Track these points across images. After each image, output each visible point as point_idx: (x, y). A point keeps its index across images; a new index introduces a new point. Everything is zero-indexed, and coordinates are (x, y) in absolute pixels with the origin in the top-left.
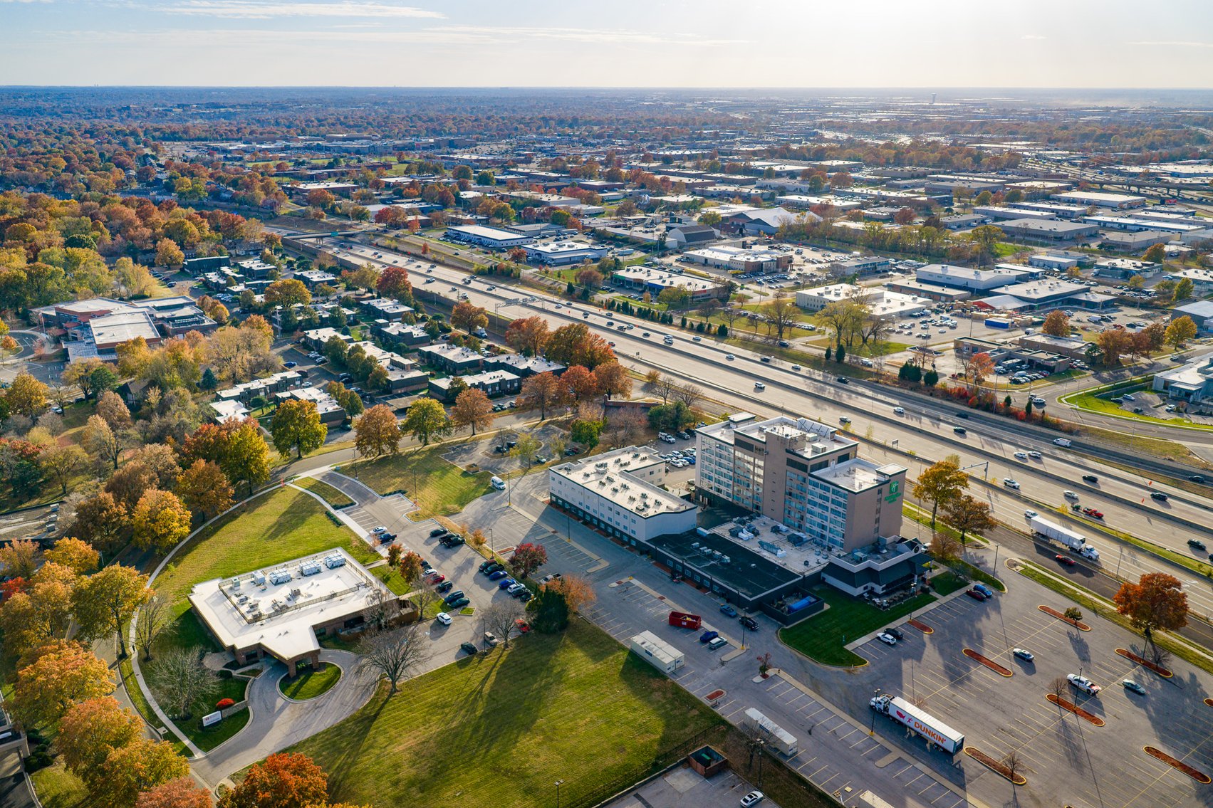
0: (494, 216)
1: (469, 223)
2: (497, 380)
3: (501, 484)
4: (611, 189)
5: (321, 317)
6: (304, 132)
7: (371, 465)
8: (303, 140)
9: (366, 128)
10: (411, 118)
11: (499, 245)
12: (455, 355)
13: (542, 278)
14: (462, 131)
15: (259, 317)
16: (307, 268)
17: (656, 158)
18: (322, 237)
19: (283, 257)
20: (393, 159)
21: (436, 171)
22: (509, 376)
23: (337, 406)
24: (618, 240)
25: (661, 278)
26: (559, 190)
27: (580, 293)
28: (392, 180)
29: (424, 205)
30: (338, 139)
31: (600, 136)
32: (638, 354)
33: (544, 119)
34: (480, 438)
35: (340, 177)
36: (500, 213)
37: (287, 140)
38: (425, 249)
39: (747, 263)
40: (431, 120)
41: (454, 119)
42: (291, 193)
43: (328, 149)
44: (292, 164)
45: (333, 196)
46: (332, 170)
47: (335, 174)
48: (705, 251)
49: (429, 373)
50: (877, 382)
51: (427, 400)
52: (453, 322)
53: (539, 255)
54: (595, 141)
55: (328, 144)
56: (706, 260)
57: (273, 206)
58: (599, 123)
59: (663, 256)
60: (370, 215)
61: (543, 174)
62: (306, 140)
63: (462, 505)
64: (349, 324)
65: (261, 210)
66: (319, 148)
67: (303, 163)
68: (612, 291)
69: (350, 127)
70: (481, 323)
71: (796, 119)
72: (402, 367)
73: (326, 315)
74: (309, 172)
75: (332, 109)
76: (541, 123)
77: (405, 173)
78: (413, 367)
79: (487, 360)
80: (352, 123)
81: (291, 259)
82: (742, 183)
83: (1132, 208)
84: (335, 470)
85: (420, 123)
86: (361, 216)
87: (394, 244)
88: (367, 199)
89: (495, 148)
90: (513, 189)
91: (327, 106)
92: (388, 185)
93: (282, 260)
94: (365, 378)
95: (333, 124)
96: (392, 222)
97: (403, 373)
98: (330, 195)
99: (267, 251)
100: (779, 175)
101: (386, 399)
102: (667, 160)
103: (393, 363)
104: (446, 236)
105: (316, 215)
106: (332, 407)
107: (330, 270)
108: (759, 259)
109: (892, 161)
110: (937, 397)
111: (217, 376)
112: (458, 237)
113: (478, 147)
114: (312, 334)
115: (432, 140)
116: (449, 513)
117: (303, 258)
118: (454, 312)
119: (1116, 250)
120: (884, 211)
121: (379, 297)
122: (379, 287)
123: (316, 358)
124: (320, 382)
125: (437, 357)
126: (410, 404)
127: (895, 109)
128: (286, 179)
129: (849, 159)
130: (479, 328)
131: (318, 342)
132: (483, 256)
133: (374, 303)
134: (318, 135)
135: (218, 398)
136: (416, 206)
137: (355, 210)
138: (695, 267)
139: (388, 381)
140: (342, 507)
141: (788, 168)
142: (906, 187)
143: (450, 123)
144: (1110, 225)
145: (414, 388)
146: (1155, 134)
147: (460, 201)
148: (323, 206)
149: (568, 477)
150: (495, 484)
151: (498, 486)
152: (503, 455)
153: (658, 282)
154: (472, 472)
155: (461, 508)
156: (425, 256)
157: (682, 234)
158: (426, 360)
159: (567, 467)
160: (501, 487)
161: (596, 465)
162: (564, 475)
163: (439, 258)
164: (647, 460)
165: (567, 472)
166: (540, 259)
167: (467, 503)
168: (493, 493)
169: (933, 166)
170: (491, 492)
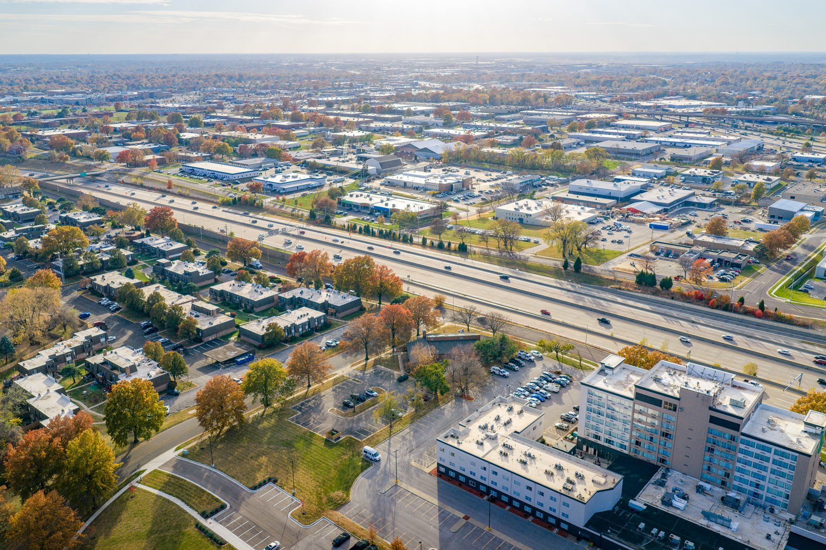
0: (215, 153)
1: (197, 159)
2: (305, 319)
3: (376, 455)
4: (297, 127)
5: (101, 260)
6: (26, 89)
7: (222, 441)
8: (27, 95)
9: (76, 85)
10: (112, 77)
11: (231, 177)
12: (248, 292)
13: (282, 206)
14: (156, 86)
15: (46, 271)
16: (70, 209)
17: (320, 103)
18: (72, 178)
19: (43, 199)
20: (112, 108)
21: (152, 117)
22: (314, 313)
23: (158, 369)
24: (327, 169)
25: (382, 201)
26: (259, 129)
27: (323, 219)
28: (118, 126)
29: (153, 146)
30: (58, 94)
31: (265, 88)
32: (409, 276)
33: (217, 75)
34: (319, 390)
35: (72, 124)
36: (220, 150)
37: (13, 95)
38: (170, 184)
39: (441, 185)
40: (128, 78)
41: (147, 77)
42: (33, 139)
43: (51, 102)
44: (25, 114)
45: (72, 141)
46: (62, 118)
47: (66, 122)
48: (401, 175)
50: (620, 289)
52: (229, 256)
53: (271, 185)
54: (264, 91)
55: (50, 98)
56: (405, 183)
57: (18, 151)
58: (259, 78)
59: (369, 181)
60: (110, 156)
61: (239, 117)
62: (30, 95)
63: (347, 489)
64: (131, 266)
65: (8, 155)
66: (43, 101)
67: (35, 113)
68: (345, 215)
69: (64, 84)
70: (255, 255)
71: (395, 74)
72: (207, 313)
73: (106, 258)
74: (43, 121)
75: (43, 71)
76: (215, 79)
77: (126, 119)
78: (216, 312)
79: (282, 295)
80: (64, 81)
81: (50, 200)
82: (393, 120)
83: (666, 131)
84: (183, 455)
85: (120, 81)
86: (103, 157)
87: (139, 181)
88: (101, 142)
89: (187, 98)
90: (220, 130)
91: (39, 68)
92: (115, 130)
93: (43, 202)
94: (173, 328)
95: (48, 82)
96: (131, 161)
97: (209, 319)
98: (70, 141)
99: (26, 193)
100: (415, 113)
101: (199, 348)
102: (329, 104)
103: (195, 308)
104: (182, 171)
105: (61, 158)
106: (155, 372)
107: (95, 211)
108: (448, 182)
109: (488, 102)
110: (678, 300)
111: (11, 340)
112: (192, 172)
113: (173, 98)
114: (98, 279)
115: (136, 93)
116: (338, 505)
117: (64, 200)
118: (228, 246)
119: (684, 162)
120: (509, 139)
121: (148, 234)
122: (147, 226)
123: (109, 305)
124: (124, 334)
125: (232, 296)
127: (457, 66)
128: (23, 128)
129: (458, 101)
130: (254, 259)
131: (107, 288)
132: (222, 188)
133: (146, 240)
134: (38, 91)
135: (24, 373)
136: (146, 147)
137: (97, 152)
138: (397, 189)
139: (198, 330)
140: (212, 514)
141: (420, 108)
142: (509, 120)
143: (144, 80)
144: (664, 143)
146: (637, 80)
147: (181, 142)
148: (65, 150)
149: (461, 447)
150: (368, 455)
151: (373, 458)
152: (354, 412)
153: (383, 205)
154: (335, 440)
155: (348, 496)
156: (171, 190)
157: (378, 163)
158: (219, 299)
159: (452, 434)
160: (377, 458)
161: (480, 427)
162: (456, 445)
163: (184, 192)
164: (524, 413)
165: (456, 441)
166: (274, 189)
167: (350, 486)
168: (371, 468)
169: (519, 104)
170: (368, 466)
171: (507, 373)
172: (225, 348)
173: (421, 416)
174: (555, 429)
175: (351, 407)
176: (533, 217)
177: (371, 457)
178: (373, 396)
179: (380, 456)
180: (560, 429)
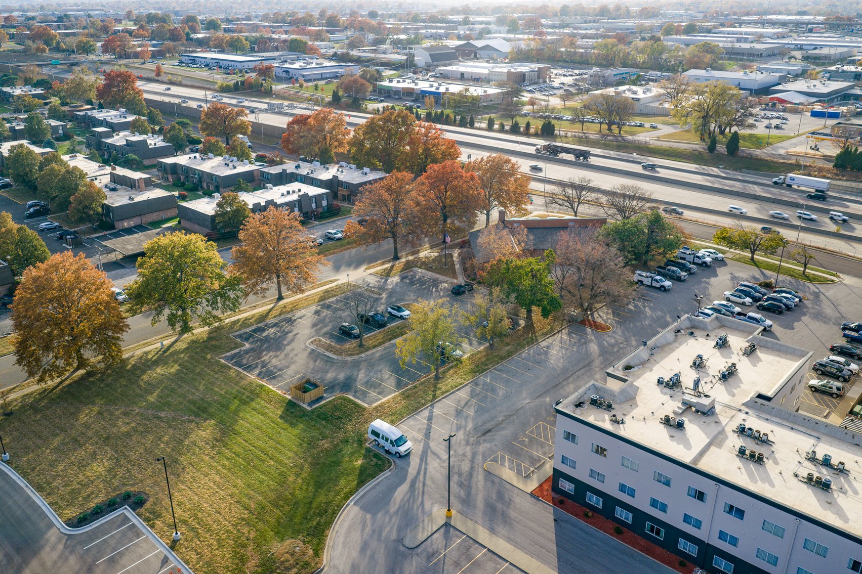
0: (228, 46)
1: (204, 51)
2: (294, 197)
3: (400, 441)
4: (332, 32)
7: (53, 399)
11: (239, 66)
12: (213, 165)
13: (298, 92)
22: (313, 191)
24: (364, 61)
25: (431, 86)
26: (285, 32)
27: (350, 104)
28: (122, 29)
29: (154, 42)
34: (295, 307)
35: (69, 26)
36: (234, 45)
38: (159, 74)
39: (509, 73)
42: (16, 37)
45: (61, 38)
47: (65, 25)
48: (457, 67)
49: (176, 193)
51: (180, 238)
52: (203, 131)
53: (287, 71)
56: (462, 74)
60: (98, 49)
61: (267, 24)
64: (57, 139)
68: (381, 101)
70: (241, 128)
72: (131, 184)
78: (149, 184)
79: (266, 170)
83: (783, 37)
86: (89, 50)
90: (241, 32)
94: (64, 205)
96: (121, 54)
97: (132, 193)
98: (53, 32)
100: (476, 23)
101: (105, 238)
103: (115, 179)
104: (182, 62)
105: (38, 49)
107: (38, 85)
108: (518, 70)
109: (559, 14)
112: (194, 62)
119: (821, 61)
121: (101, 108)
122: (101, 99)
125: (187, 170)
126: (146, 245)
130: (239, 136)
132: (225, 76)
133: (94, 114)
137: (80, 41)
139: (107, 208)
145: (154, 217)
147: (190, 39)
148: (47, 43)
149: (623, 431)
150: (382, 442)
151: (394, 449)
152: (361, 345)
153: (433, 89)
154: (310, 404)
155: (317, 553)
156: (159, 78)
157: (427, 54)
158: (170, 177)
159: (594, 396)
160: (402, 449)
161: (660, 382)
162: (608, 426)
163: (175, 79)
164: (759, 353)
165: (607, 417)
166: (291, 75)
167: (329, 524)
168: (387, 473)
169: (597, 15)
170: (380, 469)
171: (667, 283)
172: (145, 236)
173: (503, 358)
174: (808, 392)
175: (356, 337)
176: (642, 102)
177: (388, 446)
178: (401, 317)
179: (409, 445)
180: (824, 392)
